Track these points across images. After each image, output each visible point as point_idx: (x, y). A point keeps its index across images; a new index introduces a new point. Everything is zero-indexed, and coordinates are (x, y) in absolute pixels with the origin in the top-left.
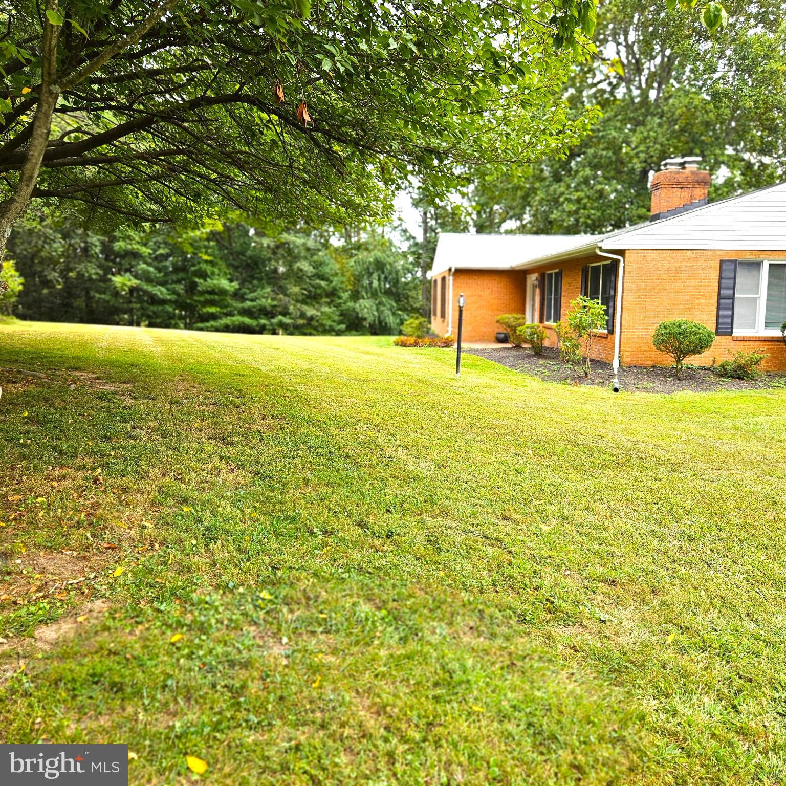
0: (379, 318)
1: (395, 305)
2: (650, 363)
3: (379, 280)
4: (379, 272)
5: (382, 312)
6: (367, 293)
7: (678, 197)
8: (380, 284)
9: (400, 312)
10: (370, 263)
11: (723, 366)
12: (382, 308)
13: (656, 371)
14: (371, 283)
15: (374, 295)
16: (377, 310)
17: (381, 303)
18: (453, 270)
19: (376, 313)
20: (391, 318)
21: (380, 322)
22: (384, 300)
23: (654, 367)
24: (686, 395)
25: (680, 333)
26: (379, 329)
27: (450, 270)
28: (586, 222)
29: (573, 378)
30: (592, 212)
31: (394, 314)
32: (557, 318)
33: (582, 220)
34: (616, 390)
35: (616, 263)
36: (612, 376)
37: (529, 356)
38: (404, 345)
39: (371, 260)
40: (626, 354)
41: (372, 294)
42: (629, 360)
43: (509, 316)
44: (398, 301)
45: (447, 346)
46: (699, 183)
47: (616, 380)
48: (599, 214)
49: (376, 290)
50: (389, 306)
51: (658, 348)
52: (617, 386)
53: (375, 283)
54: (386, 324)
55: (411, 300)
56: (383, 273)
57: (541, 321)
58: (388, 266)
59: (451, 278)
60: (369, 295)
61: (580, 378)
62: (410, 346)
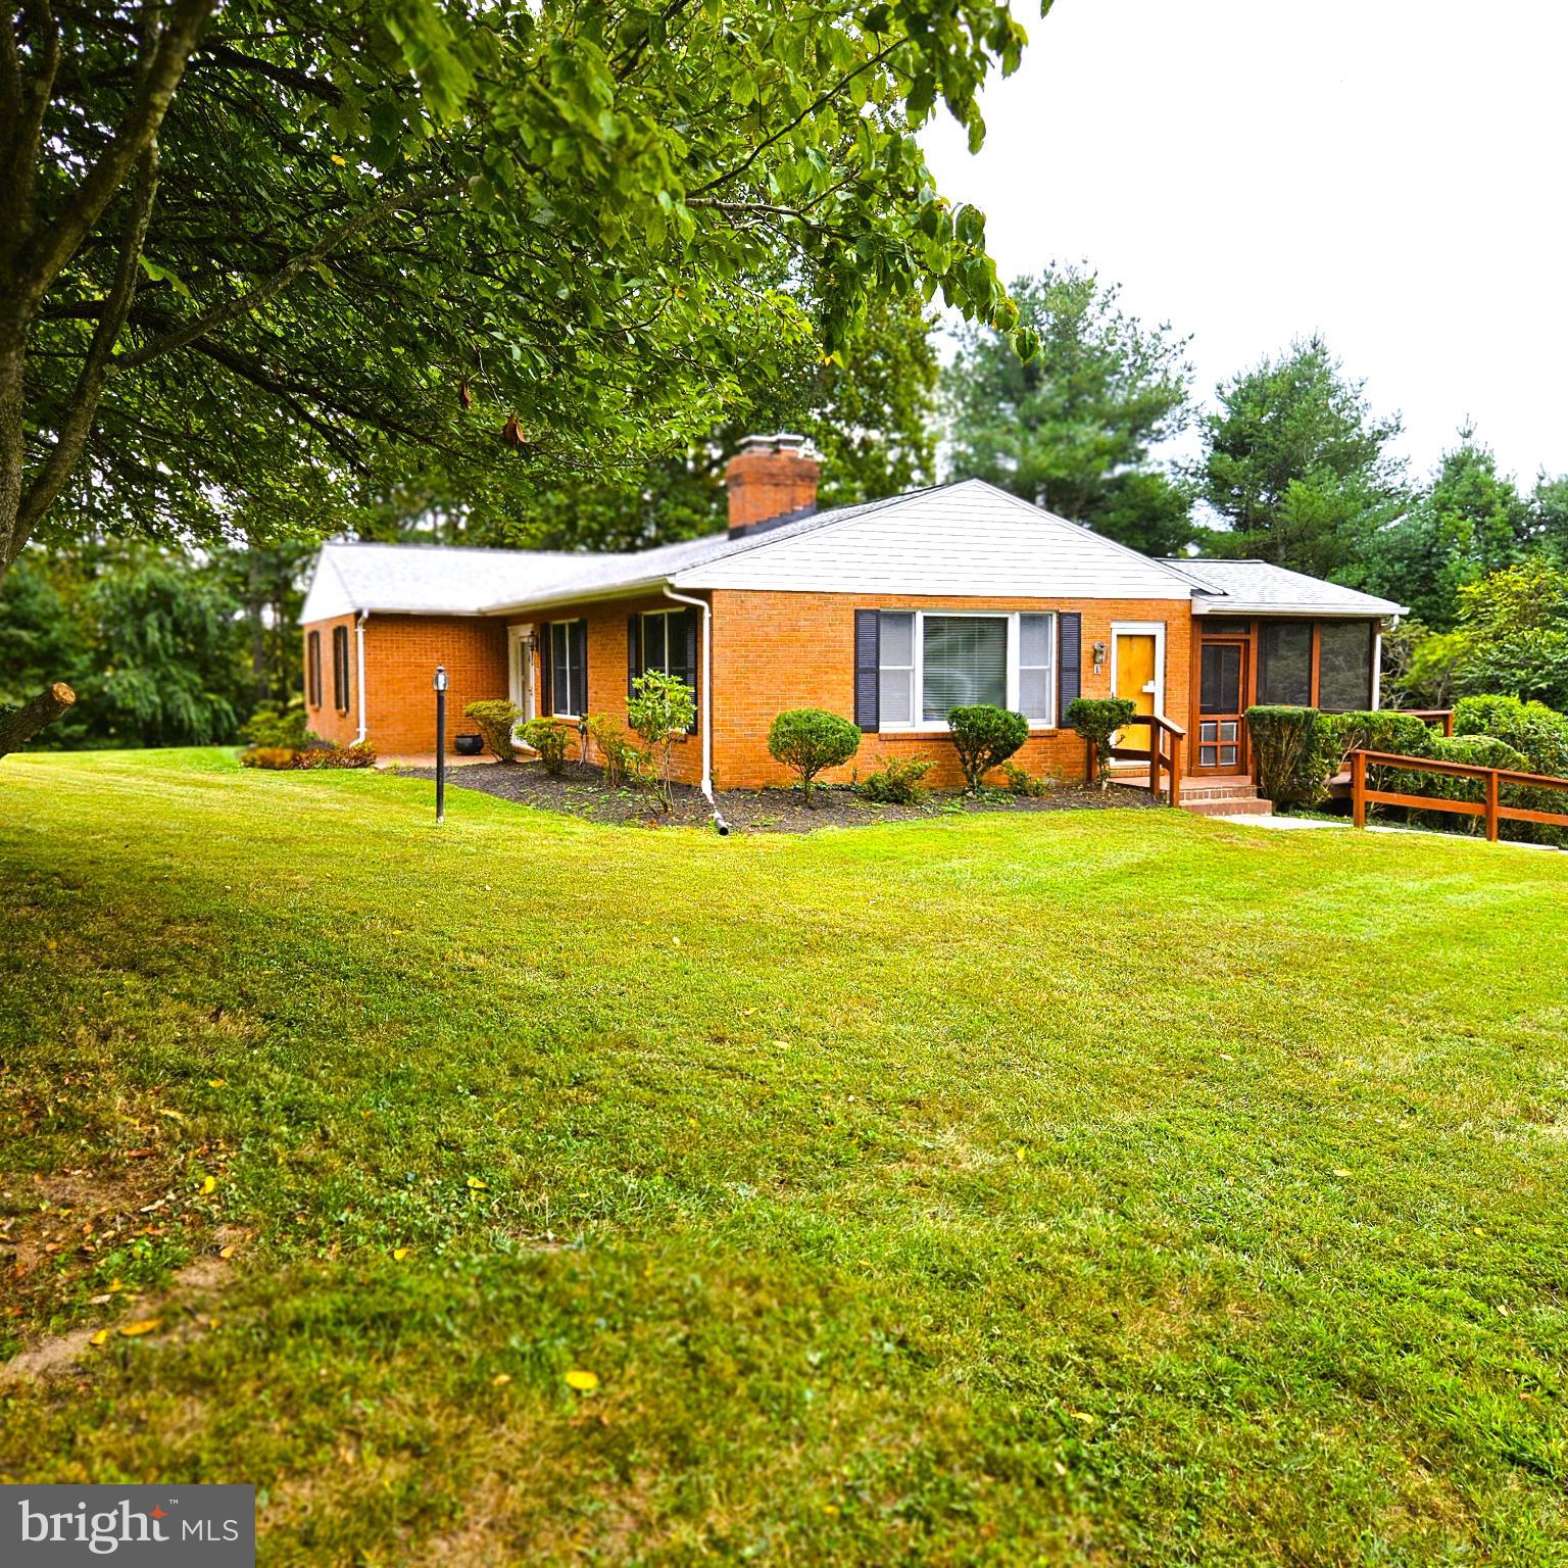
0: (164, 706)
1: (198, 679)
2: (760, 782)
3: (161, 628)
4: (161, 611)
5: (171, 695)
6: (133, 657)
7: (771, 499)
8: (162, 639)
9: (212, 697)
10: (139, 592)
11: (871, 783)
12: (171, 688)
13: (773, 797)
14: (142, 636)
15: (150, 659)
16: (160, 691)
17: (167, 677)
18: (365, 614)
19: (157, 699)
20: (193, 709)
21: (168, 718)
22: (173, 670)
23: (766, 789)
24: (832, 834)
25: (811, 732)
26: (165, 732)
27: (358, 614)
28: (589, 528)
29: (643, 816)
30: (600, 509)
31: (198, 700)
32: (580, 706)
33: (581, 523)
34: (724, 832)
35: (696, 612)
36: (708, 808)
37: (539, 778)
38: (267, 764)
39: (142, 586)
40: (723, 768)
41: (145, 657)
42: (726, 778)
43: (490, 704)
44: (204, 671)
45: (364, 765)
46: (802, 477)
47: (717, 815)
48: (612, 514)
49: (155, 650)
50: (185, 684)
51: (777, 758)
52: (723, 824)
53: (153, 636)
54: (181, 721)
55: (233, 669)
56: (170, 612)
57: (546, 712)
58: (181, 600)
59: (360, 631)
60: (139, 661)
61: (657, 815)
62: (283, 767)
